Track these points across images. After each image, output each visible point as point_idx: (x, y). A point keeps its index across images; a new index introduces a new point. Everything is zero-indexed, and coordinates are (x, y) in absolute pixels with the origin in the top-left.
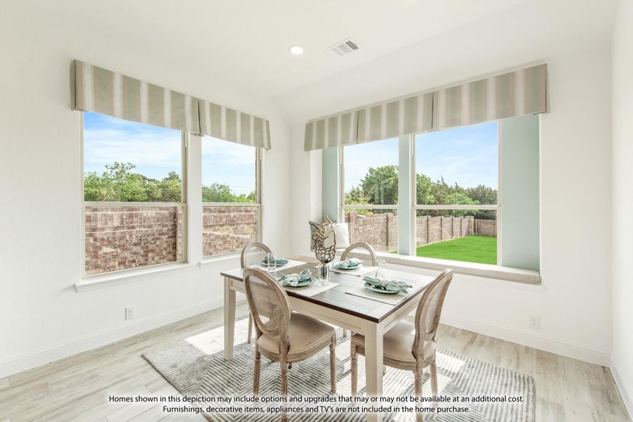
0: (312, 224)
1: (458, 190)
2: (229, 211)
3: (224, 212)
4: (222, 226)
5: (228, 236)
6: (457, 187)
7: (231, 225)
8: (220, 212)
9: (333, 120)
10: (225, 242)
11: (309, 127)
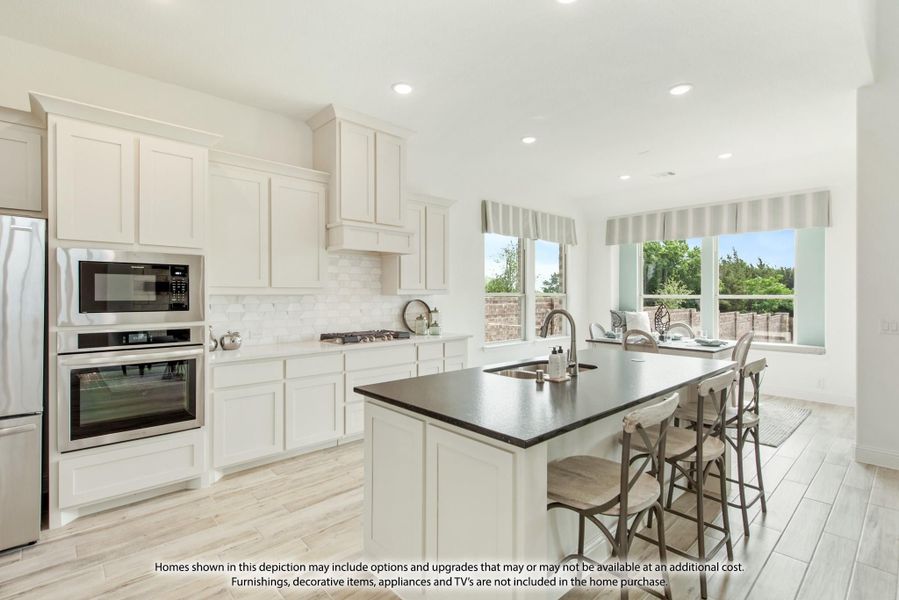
0: (613, 313)
1: (763, 271)
2: (501, 302)
3: (496, 302)
4: (496, 316)
5: (500, 327)
6: (761, 266)
7: (503, 316)
8: (494, 302)
9: (637, 219)
10: (498, 333)
11: (610, 223)
